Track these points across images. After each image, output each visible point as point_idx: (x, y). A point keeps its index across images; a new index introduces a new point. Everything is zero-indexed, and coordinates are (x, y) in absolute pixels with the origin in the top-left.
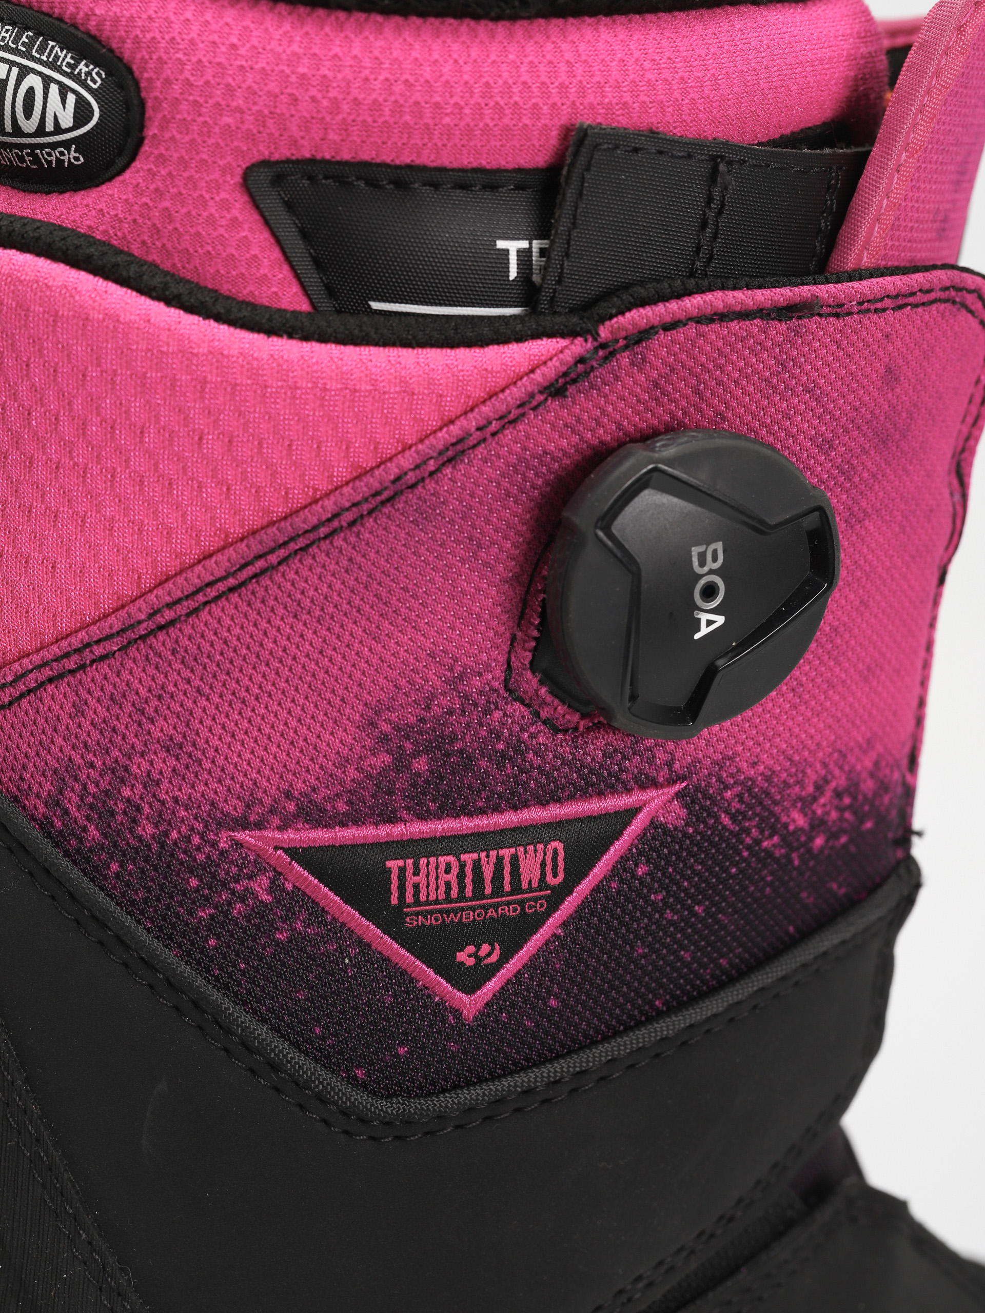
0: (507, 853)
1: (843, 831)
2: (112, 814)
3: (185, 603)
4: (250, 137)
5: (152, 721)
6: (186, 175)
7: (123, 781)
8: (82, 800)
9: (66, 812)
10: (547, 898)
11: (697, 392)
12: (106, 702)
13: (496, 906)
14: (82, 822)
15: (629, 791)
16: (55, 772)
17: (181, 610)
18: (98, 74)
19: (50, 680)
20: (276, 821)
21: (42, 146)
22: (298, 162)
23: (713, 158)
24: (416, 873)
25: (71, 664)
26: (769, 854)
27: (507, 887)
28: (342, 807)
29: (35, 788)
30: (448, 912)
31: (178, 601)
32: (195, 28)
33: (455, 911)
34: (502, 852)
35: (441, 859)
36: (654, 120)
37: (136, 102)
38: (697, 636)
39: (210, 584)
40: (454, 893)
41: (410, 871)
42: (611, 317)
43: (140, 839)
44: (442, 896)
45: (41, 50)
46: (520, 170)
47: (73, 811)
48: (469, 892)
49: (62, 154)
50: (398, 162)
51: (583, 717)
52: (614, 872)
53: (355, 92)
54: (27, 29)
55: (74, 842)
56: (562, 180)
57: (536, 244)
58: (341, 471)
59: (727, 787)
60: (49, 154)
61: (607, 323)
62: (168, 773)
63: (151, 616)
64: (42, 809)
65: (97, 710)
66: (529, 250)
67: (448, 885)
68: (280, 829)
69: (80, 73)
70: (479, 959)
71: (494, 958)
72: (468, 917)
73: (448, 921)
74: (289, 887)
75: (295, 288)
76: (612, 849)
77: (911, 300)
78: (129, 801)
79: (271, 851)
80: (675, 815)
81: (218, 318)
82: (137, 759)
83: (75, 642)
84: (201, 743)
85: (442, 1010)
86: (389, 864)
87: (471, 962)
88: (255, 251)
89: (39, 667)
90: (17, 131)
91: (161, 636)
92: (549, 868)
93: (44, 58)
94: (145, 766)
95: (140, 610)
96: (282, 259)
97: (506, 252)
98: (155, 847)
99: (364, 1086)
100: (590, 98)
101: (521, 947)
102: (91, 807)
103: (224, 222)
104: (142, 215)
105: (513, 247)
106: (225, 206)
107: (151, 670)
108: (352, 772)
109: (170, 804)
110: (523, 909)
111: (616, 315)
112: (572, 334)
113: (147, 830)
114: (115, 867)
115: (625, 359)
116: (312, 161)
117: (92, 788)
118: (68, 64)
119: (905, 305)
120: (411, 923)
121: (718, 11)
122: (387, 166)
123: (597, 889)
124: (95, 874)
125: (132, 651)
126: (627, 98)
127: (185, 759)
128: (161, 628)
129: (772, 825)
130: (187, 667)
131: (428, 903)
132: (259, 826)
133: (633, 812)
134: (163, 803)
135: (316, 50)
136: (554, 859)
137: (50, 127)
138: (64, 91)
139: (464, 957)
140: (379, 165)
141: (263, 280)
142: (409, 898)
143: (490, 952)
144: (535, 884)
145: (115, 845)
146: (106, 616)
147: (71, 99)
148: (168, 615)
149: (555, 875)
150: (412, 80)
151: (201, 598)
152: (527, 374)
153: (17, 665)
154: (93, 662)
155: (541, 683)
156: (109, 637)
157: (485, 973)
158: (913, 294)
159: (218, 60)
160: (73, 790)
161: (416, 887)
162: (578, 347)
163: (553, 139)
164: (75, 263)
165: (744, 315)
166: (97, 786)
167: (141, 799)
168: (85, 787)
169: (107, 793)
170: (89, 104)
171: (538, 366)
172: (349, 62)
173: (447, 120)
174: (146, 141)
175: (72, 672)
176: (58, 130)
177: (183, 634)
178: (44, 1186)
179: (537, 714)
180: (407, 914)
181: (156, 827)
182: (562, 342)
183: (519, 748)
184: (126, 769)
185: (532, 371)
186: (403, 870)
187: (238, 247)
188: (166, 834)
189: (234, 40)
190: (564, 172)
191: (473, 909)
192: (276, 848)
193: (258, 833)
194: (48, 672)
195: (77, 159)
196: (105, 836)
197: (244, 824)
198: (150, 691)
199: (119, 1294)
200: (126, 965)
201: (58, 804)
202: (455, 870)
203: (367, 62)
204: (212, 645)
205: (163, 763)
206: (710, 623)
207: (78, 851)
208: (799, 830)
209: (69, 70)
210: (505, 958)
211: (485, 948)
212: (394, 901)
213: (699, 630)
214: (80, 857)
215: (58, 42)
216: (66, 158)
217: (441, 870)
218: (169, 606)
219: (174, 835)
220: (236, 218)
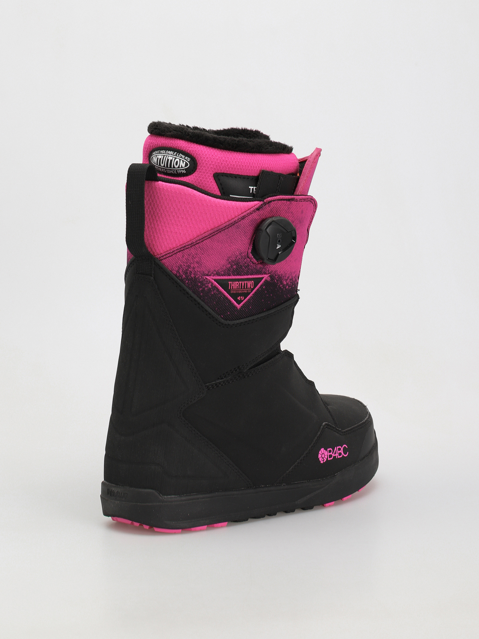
0: (246, 282)
1: (290, 286)
2: (187, 273)
3: (201, 240)
4: (215, 169)
5: (195, 258)
6: (204, 174)
7: (189, 268)
8: (182, 271)
9: (180, 273)
10: (251, 290)
11: (277, 211)
12: (188, 255)
13: (244, 291)
14: (182, 274)
15: (263, 274)
16: (178, 266)
17: (200, 241)
18: (189, 159)
19: (178, 252)
20: (213, 275)
21: (178, 170)
22: (221, 173)
23: (280, 176)
24: (233, 284)
25: (182, 249)
26: (281, 287)
27: (246, 288)
28: (223, 273)
29: (175, 269)
30: (237, 291)
31: (200, 239)
32: (206, 152)
33: (238, 291)
34: (245, 282)
35: (237, 282)
36: (272, 170)
37: (196, 163)
38: (277, 248)
39: (206, 237)
40: (238, 288)
41: (232, 284)
42: (266, 199)
43: (191, 277)
44: (236, 288)
45: (179, 155)
46: (253, 176)
47: (181, 273)
48: (240, 288)
49: (182, 171)
50: (236, 174)
51: (257, 262)
52: (260, 287)
53: (231, 163)
54: (176, 152)
55: (180, 278)
56: (259, 178)
57: (255, 188)
58: (226, 220)
59: (276, 275)
60: (180, 171)
61: (265, 199)
62: (197, 267)
63: (196, 242)
64: (175, 272)
65: (186, 256)
66: (253, 188)
67: (237, 286)
68: (213, 276)
69: (186, 159)
70: (241, 299)
71: (243, 299)
72: (240, 292)
73: (237, 292)
74: (214, 285)
75: (219, 192)
76: (260, 283)
77: (306, 200)
78: (190, 271)
79: (211, 280)
80: (269, 279)
81: (210, 196)
82: (192, 264)
83: (183, 246)
84: (202, 262)
85: (235, 307)
86: (229, 282)
87: (240, 299)
88: (214, 186)
89: (177, 250)
90: (174, 167)
91: (197, 245)
92: (251, 285)
93: (179, 156)
94: (193, 265)
95: (194, 241)
96: (218, 188)
97: (250, 188)
98: (194, 278)
99: (223, 318)
100: (264, 166)
101: (247, 298)
102: (184, 272)
103: (210, 182)
104: (197, 180)
105: (251, 188)
106: (210, 179)
107: (195, 250)
108: (225, 267)
109: (197, 272)
110: (247, 291)
111: (267, 198)
112: (260, 201)
113: (193, 276)
114: (187, 282)
115: (267, 205)
116: (223, 173)
117: (184, 269)
118: (184, 157)
119: (305, 201)
120: (232, 292)
121: (279, 154)
122: (234, 174)
123: (258, 290)
124: (184, 283)
125: (192, 247)
126: (269, 166)
127: (199, 264)
128: (198, 243)
129: (282, 283)
130: (201, 250)
131: (234, 289)
132: (210, 276)
133: (263, 278)
134: (196, 271)
135: (225, 156)
136: (252, 284)
137: (180, 167)
138: (183, 161)
139: (239, 298)
140: (233, 174)
141: (215, 191)
142: (232, 288)
143: (242, 298)
144: (249, 288)
145: (187, 278)
146: (188, 242)
147: (184, 162)
148: (199, 241)
149: (252, 286)
150: (239, 161)
151: (204, 239)
152: (254, 206)
153: (173, 250)
154: (186, 249)
155: (252, 255)
156: (188, 245)
157: (241, 301)
158: (306, 199)
159: (210, 157)
160: (181, 269)
161: (233, 286)
162: (261, 203)
163: (258, 172)
164: (188, 187)
165: (284, 200)
166: (185, 268)
167: (192, 271)
168: (183, 269)
169: (187, 270)
170: (188, 163)
171: (256, 205)
172: (230, 158)
173: (244, 168)
174: (197, 169)
175: (182, 251)
176: (182, 167)
177: (200, 245)
178: (172, 333)
179: (251, 260)
180: (231, 291)
181: (194, 275)
182: (259, 202)
183: (248, 265)
184: (190, 266)
185: (255, 206)
186: (231, 284)
187: (212, 186)
188: (196, 276)
189: (213, 154)
190: (260, 177)
191: (241, 291)
192: (212, 279)
193: (209, 277)
194: (178, 251)
195: (185, 172)
196: (186, 276)
197: (208, 275)
198: (195, 253)
199: (183, 351)
200: (188, 297)
201: (178, 271)
202: (238, 284)
203: (233, 158)
204: (205, 246)
205: (196, 265)
206: (279, 246)
207: (181, 279)
208: (285, 285)
209: (184, 158)
210: (244, 299)
211: (242, 297)
212: (229, 288)
213: (277, 247)
214: (182, 280)
215: (181, 154)
216: (183, 172)
217: (236, 284)
218: (199, 240)
219: (197, 276)
220: (212, 181)
